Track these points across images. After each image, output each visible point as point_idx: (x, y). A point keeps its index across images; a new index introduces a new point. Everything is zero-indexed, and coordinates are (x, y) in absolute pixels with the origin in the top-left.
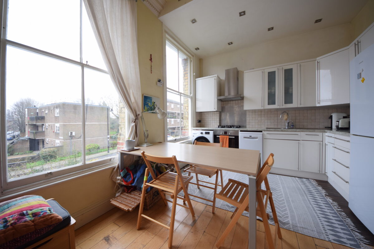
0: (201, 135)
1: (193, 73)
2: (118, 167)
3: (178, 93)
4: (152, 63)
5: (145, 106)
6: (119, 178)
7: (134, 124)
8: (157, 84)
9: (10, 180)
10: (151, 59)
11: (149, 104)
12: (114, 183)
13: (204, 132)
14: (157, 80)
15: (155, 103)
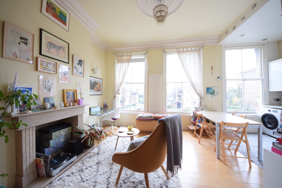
0: (269, 112)
1: (264, 59)
2: (192, 116)
3: (242, 80)
4: (213, 71)
5: (208, 92)
6: (192, 120)
7: (200, 101)
8: (216, 80)
9: (167, 111)
10: (212, 68)
11: (210, 91)
12: (191, 121)
13: (272, 110)
14: (217, 77)
15: (214, 90)
